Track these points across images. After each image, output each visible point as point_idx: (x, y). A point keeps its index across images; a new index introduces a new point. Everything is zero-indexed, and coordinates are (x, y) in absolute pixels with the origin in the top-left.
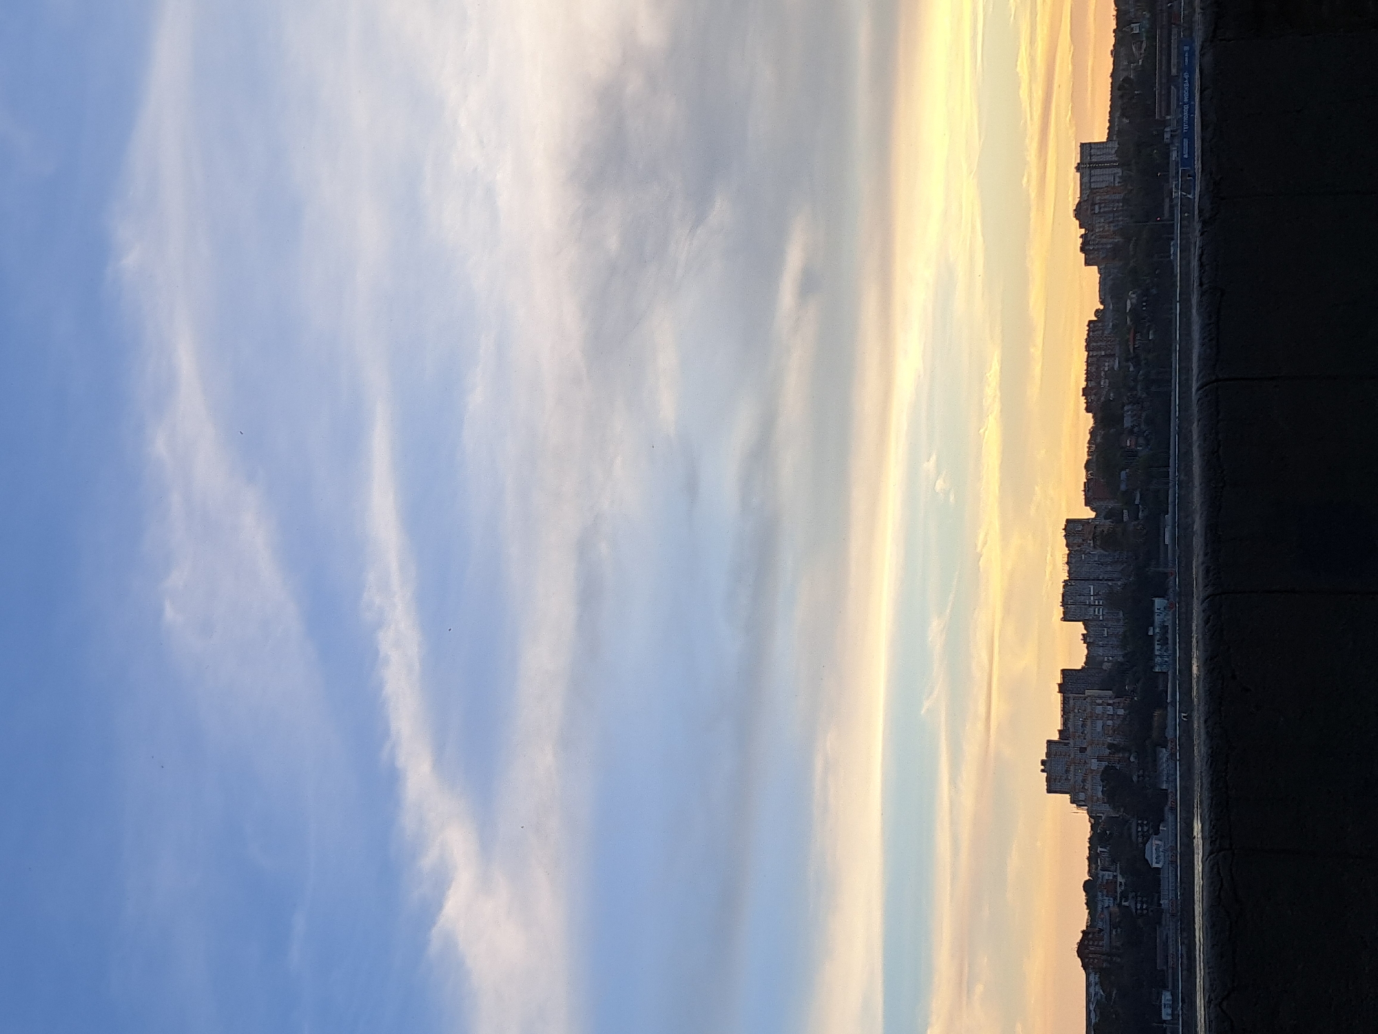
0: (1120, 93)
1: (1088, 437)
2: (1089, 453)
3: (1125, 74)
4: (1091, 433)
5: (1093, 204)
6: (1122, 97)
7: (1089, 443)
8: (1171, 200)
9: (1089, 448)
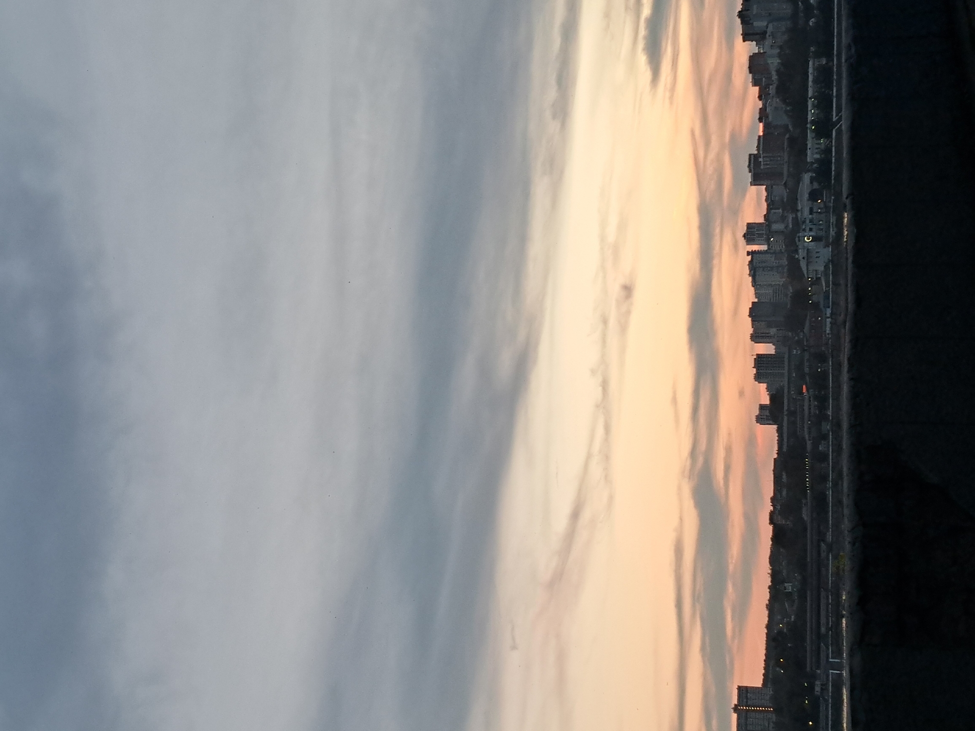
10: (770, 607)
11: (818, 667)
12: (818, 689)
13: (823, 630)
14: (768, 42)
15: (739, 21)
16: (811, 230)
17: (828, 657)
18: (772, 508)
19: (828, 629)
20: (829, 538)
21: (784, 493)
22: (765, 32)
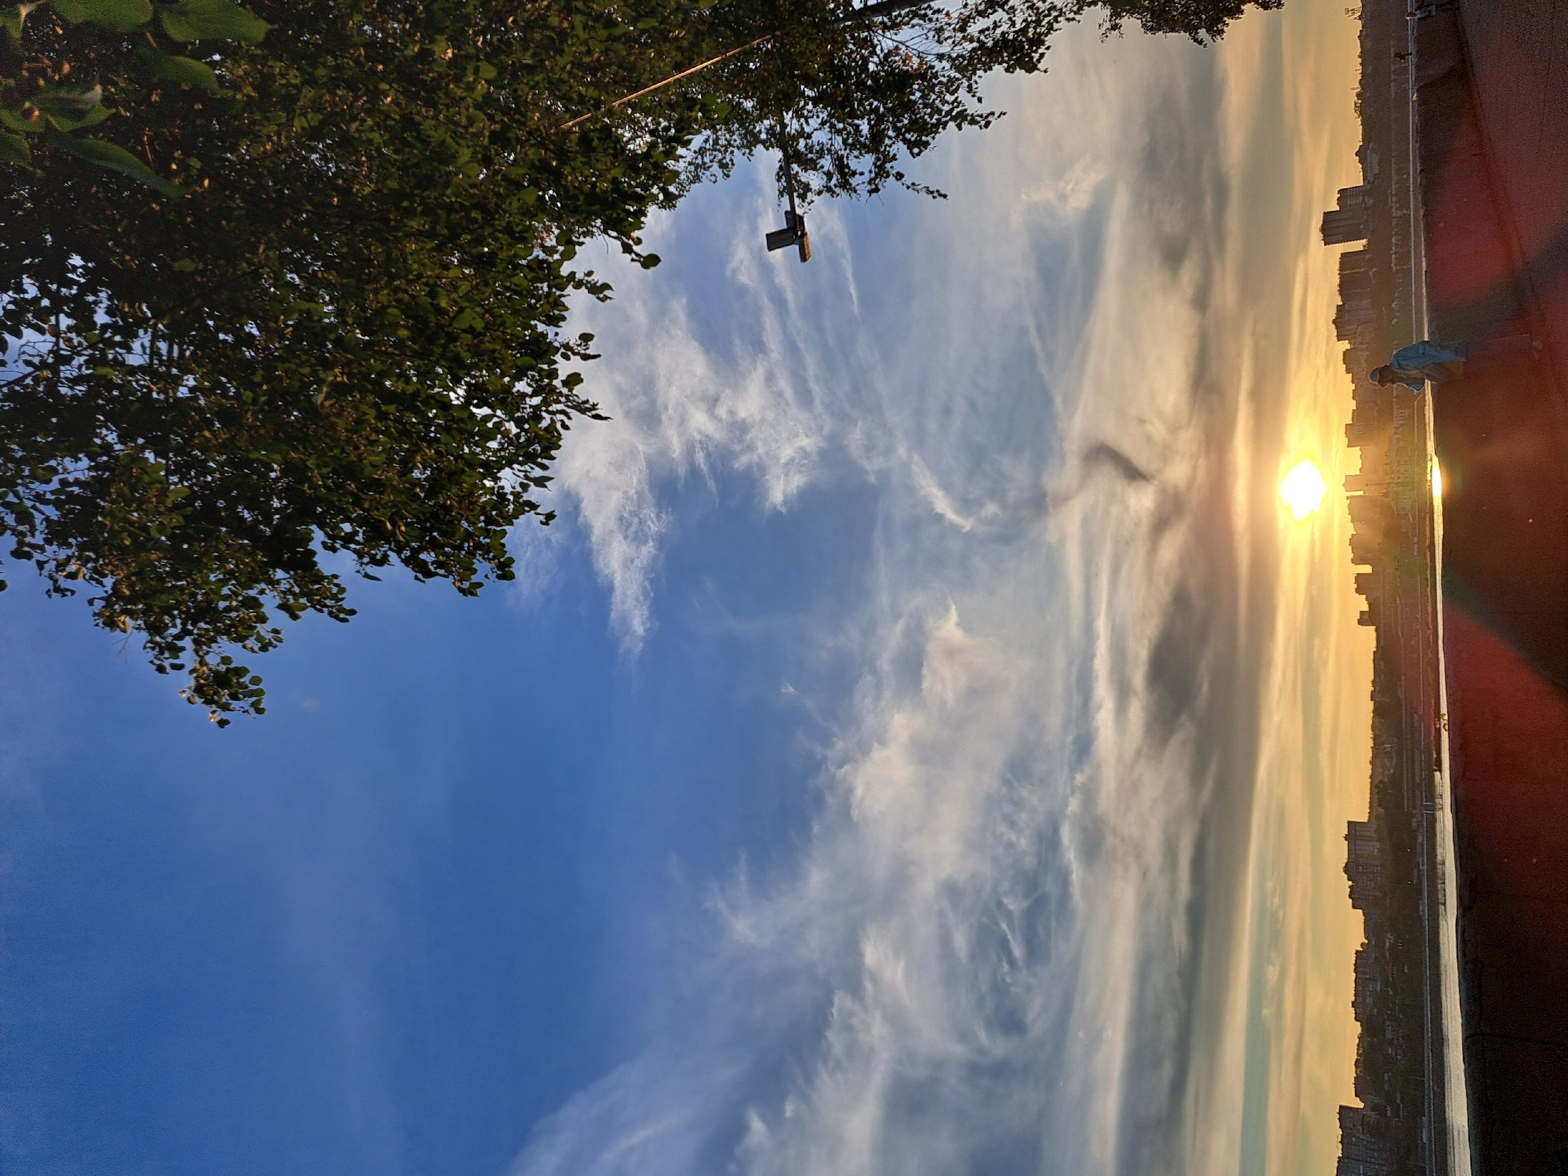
0: (1377, 790)
1: (1357, 1041)
2: (1358, 1054)
3: (1380, 777)
4: (1359, 1038)
5: (1358, 866)
6: (1378, 793)
7: (1358, 1045)
8: (1419, 870)
9: (1358, 1049)
10: (1372, 763)
11: (1414, 807)
12: (1414, 824)
13: (1418, 780)
14: (1359, 339)
15: (1334, 326)
16: (1399, 478)
17: (1422, 801)
18: (1372, 689)
19: (1421, 780)
20: (1421, 712)
21: (1383, 677)
22: (1356, 333)
